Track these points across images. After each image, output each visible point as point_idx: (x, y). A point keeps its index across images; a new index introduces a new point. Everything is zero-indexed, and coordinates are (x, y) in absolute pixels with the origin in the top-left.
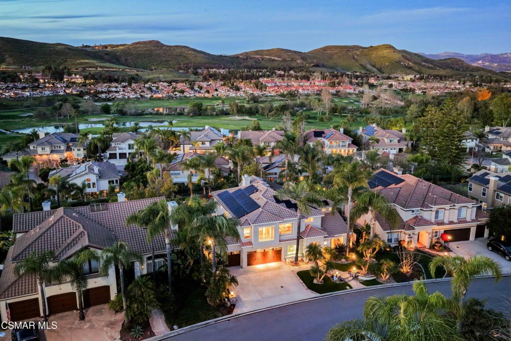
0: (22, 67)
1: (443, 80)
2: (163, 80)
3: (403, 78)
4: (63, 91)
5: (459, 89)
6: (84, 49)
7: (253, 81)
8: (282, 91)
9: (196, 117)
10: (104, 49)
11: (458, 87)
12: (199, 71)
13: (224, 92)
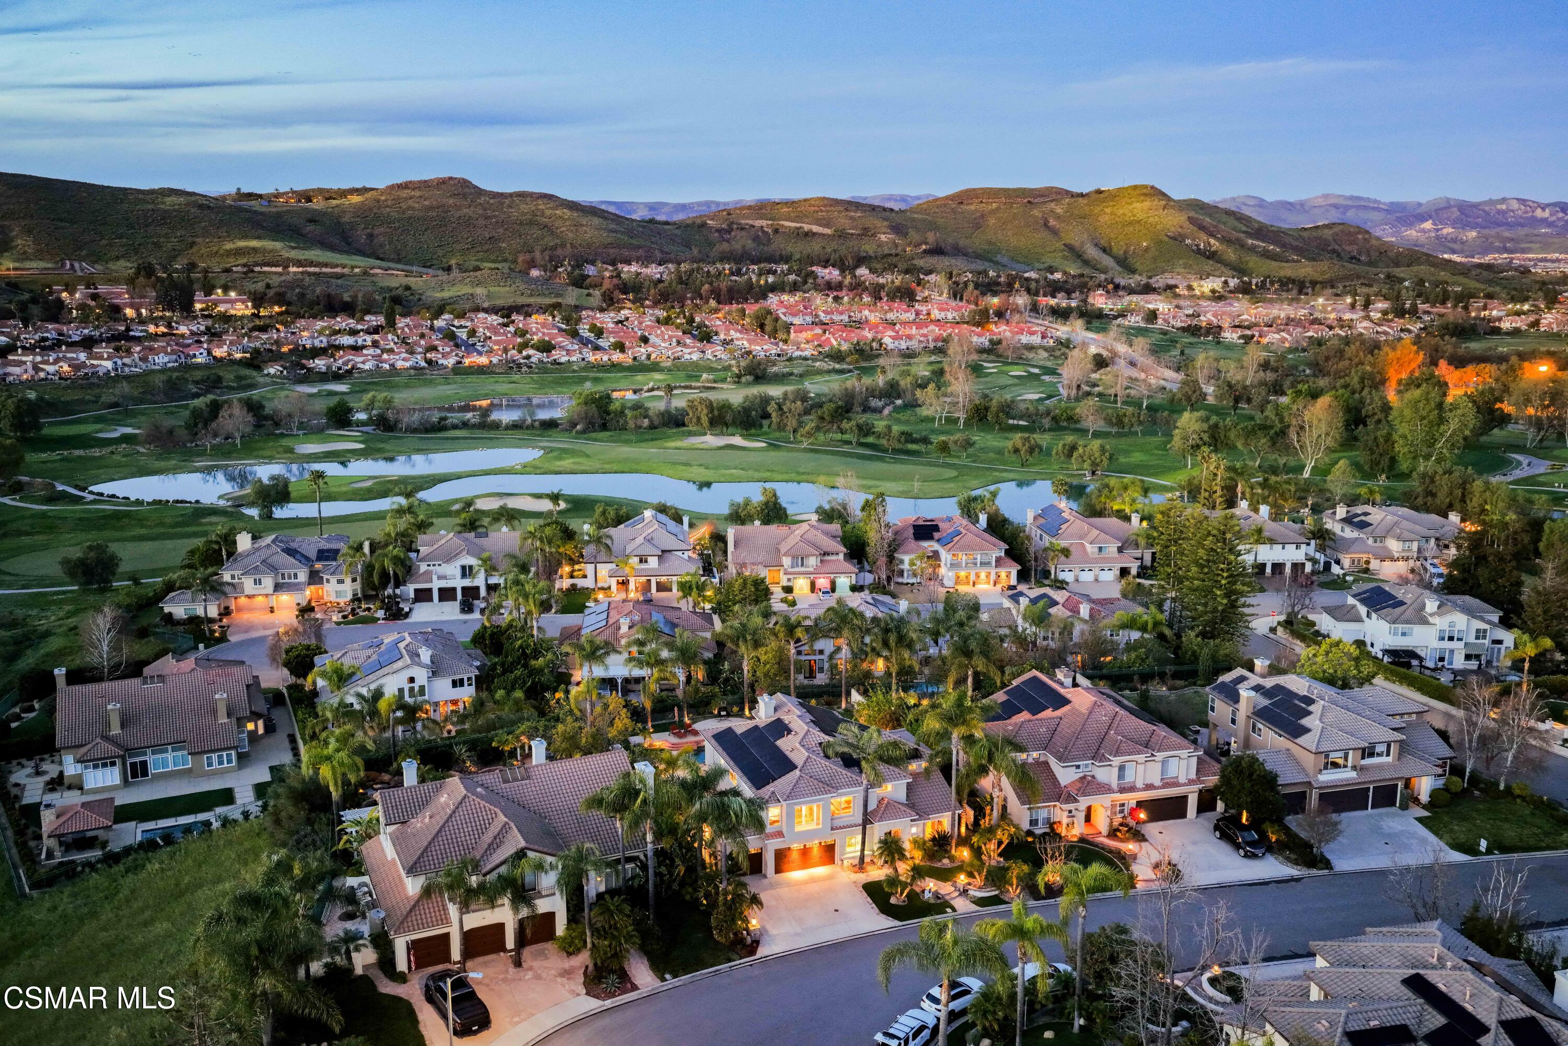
0: (63, 265)
1: (1307, 294)
2: (486, 305)
3: (1190, 288)
4: (205, 354)
5: (1350, 325)
6: (245, 204)
7: (752, 309)
8: (834, 343)
9: (594, 435)
10: (303, 204)
11: (1347, 316)
12: (590, 270)
13: (666, 345)
